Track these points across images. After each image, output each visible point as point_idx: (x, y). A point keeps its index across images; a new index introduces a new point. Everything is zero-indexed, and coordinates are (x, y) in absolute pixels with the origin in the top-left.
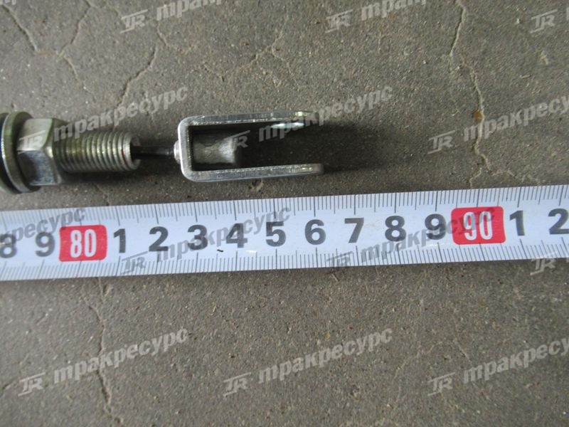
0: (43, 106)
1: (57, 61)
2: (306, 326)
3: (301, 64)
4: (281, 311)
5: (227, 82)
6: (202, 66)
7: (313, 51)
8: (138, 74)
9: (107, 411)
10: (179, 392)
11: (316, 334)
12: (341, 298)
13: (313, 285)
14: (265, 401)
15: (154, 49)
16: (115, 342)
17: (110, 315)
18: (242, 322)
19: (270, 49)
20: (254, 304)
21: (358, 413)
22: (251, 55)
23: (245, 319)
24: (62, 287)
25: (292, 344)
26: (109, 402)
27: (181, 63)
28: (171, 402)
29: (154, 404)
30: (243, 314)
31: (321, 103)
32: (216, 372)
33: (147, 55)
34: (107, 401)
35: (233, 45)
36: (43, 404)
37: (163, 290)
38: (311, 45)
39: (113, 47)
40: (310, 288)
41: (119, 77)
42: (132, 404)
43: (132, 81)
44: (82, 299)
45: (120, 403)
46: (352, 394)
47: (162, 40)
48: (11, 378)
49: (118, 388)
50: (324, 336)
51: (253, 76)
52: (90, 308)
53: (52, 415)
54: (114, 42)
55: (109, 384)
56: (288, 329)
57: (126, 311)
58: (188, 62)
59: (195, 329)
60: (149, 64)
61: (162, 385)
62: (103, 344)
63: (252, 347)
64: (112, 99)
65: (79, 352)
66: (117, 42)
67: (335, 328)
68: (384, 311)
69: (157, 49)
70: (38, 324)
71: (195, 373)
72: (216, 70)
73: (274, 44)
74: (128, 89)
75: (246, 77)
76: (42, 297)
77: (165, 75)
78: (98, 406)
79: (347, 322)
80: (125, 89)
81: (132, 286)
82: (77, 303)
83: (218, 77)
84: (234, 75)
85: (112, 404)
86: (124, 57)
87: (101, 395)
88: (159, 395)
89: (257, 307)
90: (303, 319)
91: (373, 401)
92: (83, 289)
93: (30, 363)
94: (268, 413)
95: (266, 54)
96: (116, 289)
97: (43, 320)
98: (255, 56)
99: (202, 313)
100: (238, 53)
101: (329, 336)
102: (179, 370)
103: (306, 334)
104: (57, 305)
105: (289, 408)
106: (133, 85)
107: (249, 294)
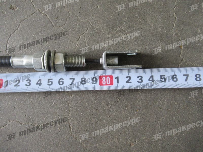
0: (56, 42)
1: (60, 30)
2: (131, 108)
3: (130, 32)
4: (124, 103)
5: (109, 36)
6: (102, 32)
7: (134, 28)
8: (83, 34)
9: (70, 133)
10: (93, 127)
11: (134, 110)
12: (142, 99)
13: (133, 95)
14: (119, 130)
15: (88, 27)
16: (74, 112)
17: (73, 104)
18: (112, 106)
19: (121, 27)
20: (116, 101)
21: (147, 134)
22: (116, 29)
23: (113, 105)
24: (58, 95)
25: (127, 113)
26: (71, 130)
27: (96, 31)
28: (90, 131)
29: (85, 131)
30: (112, 104)
31: (136, 43)
32: (104, 121)
33: (86, 29)
34: (70, 130)
35: (111, 26)
36: (51, 131)
37: (89, 96)
38: (133, 26)
39: (77, 26)
40: (132, 96)
41: (78, 34)
42: (78, 131)
43: (82, 36)
44: (64, 98)
45: (74, 131)
46: (145, 128)
47: (91, 24)
48: (41, 123)
49: (74, 126)
50: (137, 111)
51: (116, 35)
52: (67, 101)
53: (53, 135)
54: (77, 25)
55: (71, 125)
56: (126, 109)
57: (77, 102)
58: (98, 30)
59: (98, 108)
60: (87, 31)
61: (88, 125)
62: (70, 112)
63: (115, 114)
64: (76, 40)
65: (63, 115)
66: (78, 25)
67: (140, 108)
68: (155, 103)
69: (89, 27)
70: (51, 106)
71: (98, 122)
72: (106, 33)
73: (123, 26)
74: (80, 38)
75: (114, 35)
76: (52, 98)
77: (91, 34)
78: (68, 132)
79: (144, 107)
80: (79, 38)
81: (79, 95)
82: (63, 100)
83: (106, 35)
84: (111, 34)
85: (72, 131)
86: (79, 29)
87: (69, 128)
88: (87, 128)
89: (117, 101)
90: (130, 105)
91: (152, 131)
92: (65, 95)
93: (48, 118)
94: (120, 134)
95: (120, 29)
96: (75, 96)
97: (52, 105)
98: (117, 29)
99: (100, 103)
100: (112, 28)
101: (138, 110)
102: (93, 121)
103: (131, 110)
104: (57, 100)
105: (126, 133)
106: (82, 37)
107: (114, 98)
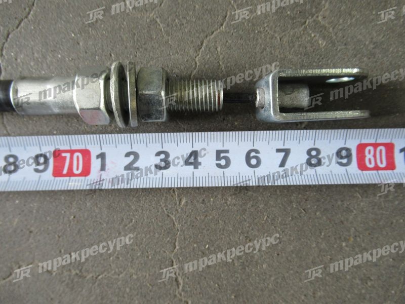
0: (136, 56)
1: (148, 20)
2: (335, 232)
3: (341, 30)
4: (316, 220)
5: (283, 41)
6: (264, 28)
7: (352, 19)
8: (213, 33)
9: (178, 295)
10: (235, 281)
11: (343, 238)
12: (362, 211)
13: (342, 201)
14: (301, 288)
15: (226, 13)
16: (187, 242)
17: (184, 221)
18: (287, 228)
19: (317, 17)
20: (296, 214)
21: (370, 297)
22: (303, 21)
23: (288, 226)
24: (146, 199)
25: (323, 246)
26: (181, 288)
27: (248, 25)
28: (229, 289)
29: (215, 291)
30: (287, 222)
31: (355, 61)
32: (264, 266)
33: (220, 19)
34: (178, 288)
35: (289, 13)
36: (128, 290)
37: (226, 203)
38: (350, 14)
39: (194, 10)
40: (339, 203)
41: (197, 35)
42: (199, 290)
43: (208, 38)
44: (162, 208)
45: (189, 289)
46: (367, 283)
47: (233, 6)
48: (103, 269)
49: (188, 278)
50: (348, 240)
51: (304, 38)
52: (168, 216)
53: (135, 298)
54: (195, 7)
55: (181, 274)
56: (321, 235)
57: (196, 218)
58: (253, 25)
59: (250, 233)
60: (222, 25)
61: (222, 276)
62: (177, 244)
63: (294, 247)
64: (191, 52)
65: (158, 250)
66: (197, 6)
67: (357, 233)
68: (394, 221)
69: (229, 13)
70: (126, 228)
71: (248, 266)
72: (275, 32)
73: (321, 13)
74: (204, 44)
75: (298, 38)
76: (129, 206)
77: (234, 34)
78: (171, 292)
79: (366, 230)
80: (202, 44)
81: (201, 200)
82: (158, 211)
83: (276, 38)
84: (289, 36)
85: (183, 290)
86: (202, 19)
87: (175, 283)
88: (220, 284)
89: (298, 217)
90: (333, 226)
91: (382, 288)
92: (163, 201)
93: (118, 258)
94: (303, 297)
95: (314, 21)
96: (189, 202)
97: (131, 224)
98: (306, 22)
99: (256, 221)
100: (293, 19)
101: (352, 239)
102: (236, 264)
103: (335, 239)
104: (142, 213)
105: (319, 294)
106: (209, 41)
107: (292, 207)
